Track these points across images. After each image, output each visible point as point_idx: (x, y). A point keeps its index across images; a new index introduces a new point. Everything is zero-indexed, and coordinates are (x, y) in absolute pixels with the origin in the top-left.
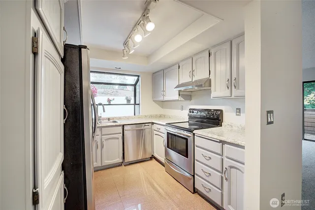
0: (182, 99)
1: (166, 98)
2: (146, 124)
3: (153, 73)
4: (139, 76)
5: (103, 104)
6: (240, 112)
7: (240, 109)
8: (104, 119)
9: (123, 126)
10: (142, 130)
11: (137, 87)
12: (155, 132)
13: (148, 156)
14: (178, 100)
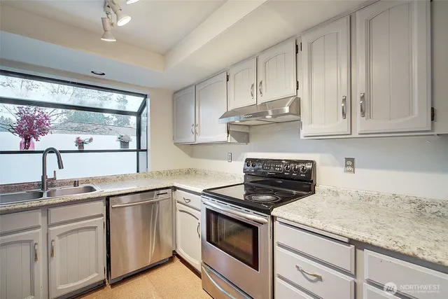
0: (234, 141)
1: (200, 139)
2: (161, 192)
3: (175, 93)
4: (146, 96)
5: (58, 149)
6: (353, 166)
7: (352, 160)
8: (63, 183)
9: (108, 198)
10: (153, 203)
11: (143, 118)
12: (179, 206)
13: (166, 255)
14: (226, 143)
